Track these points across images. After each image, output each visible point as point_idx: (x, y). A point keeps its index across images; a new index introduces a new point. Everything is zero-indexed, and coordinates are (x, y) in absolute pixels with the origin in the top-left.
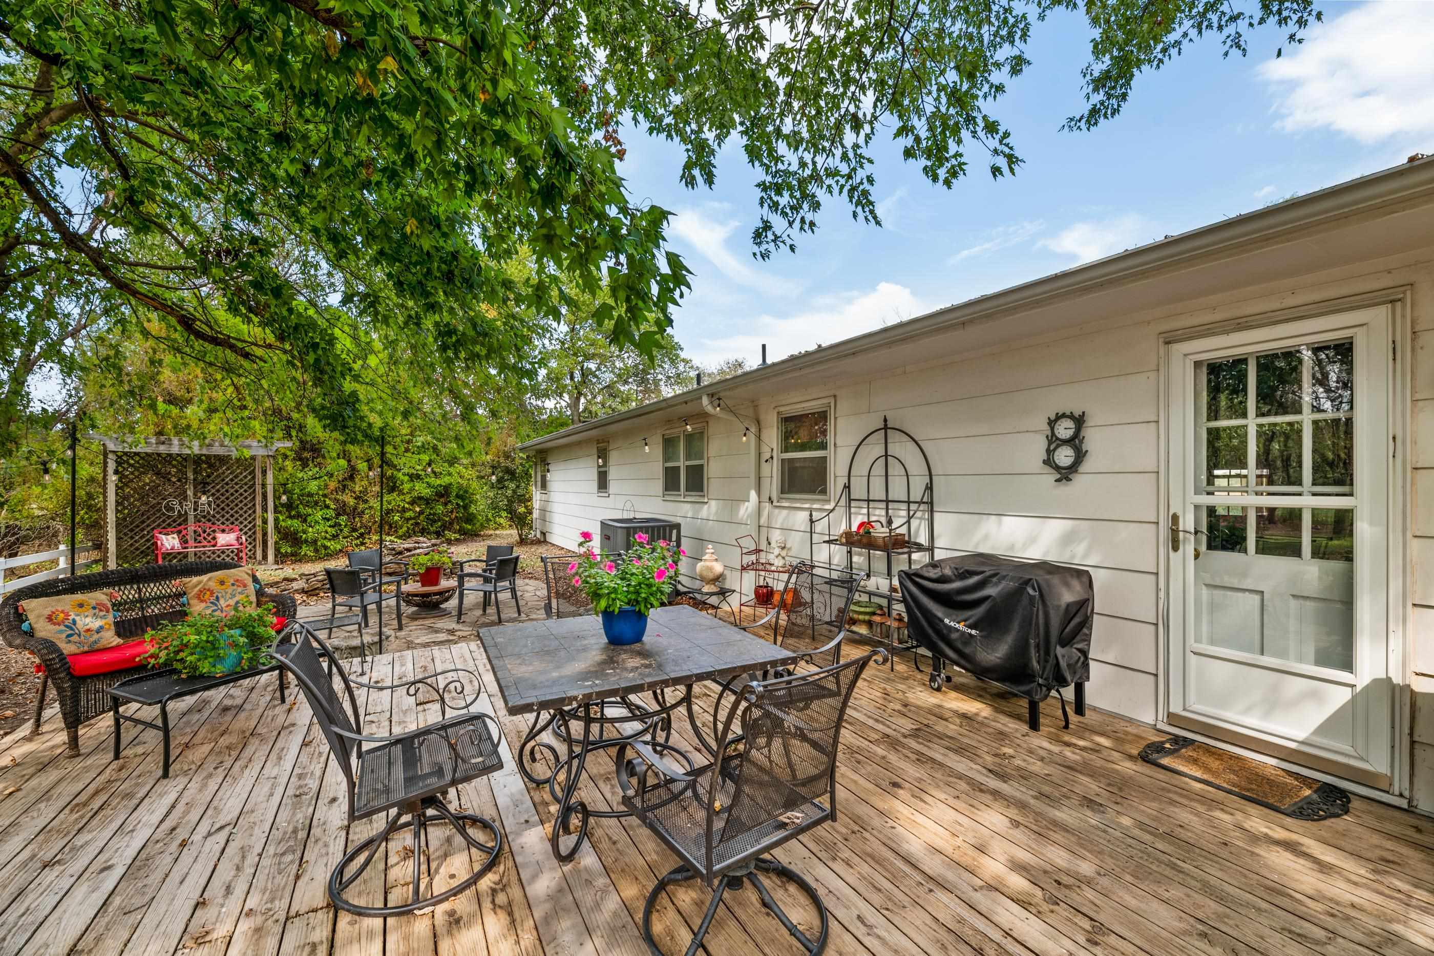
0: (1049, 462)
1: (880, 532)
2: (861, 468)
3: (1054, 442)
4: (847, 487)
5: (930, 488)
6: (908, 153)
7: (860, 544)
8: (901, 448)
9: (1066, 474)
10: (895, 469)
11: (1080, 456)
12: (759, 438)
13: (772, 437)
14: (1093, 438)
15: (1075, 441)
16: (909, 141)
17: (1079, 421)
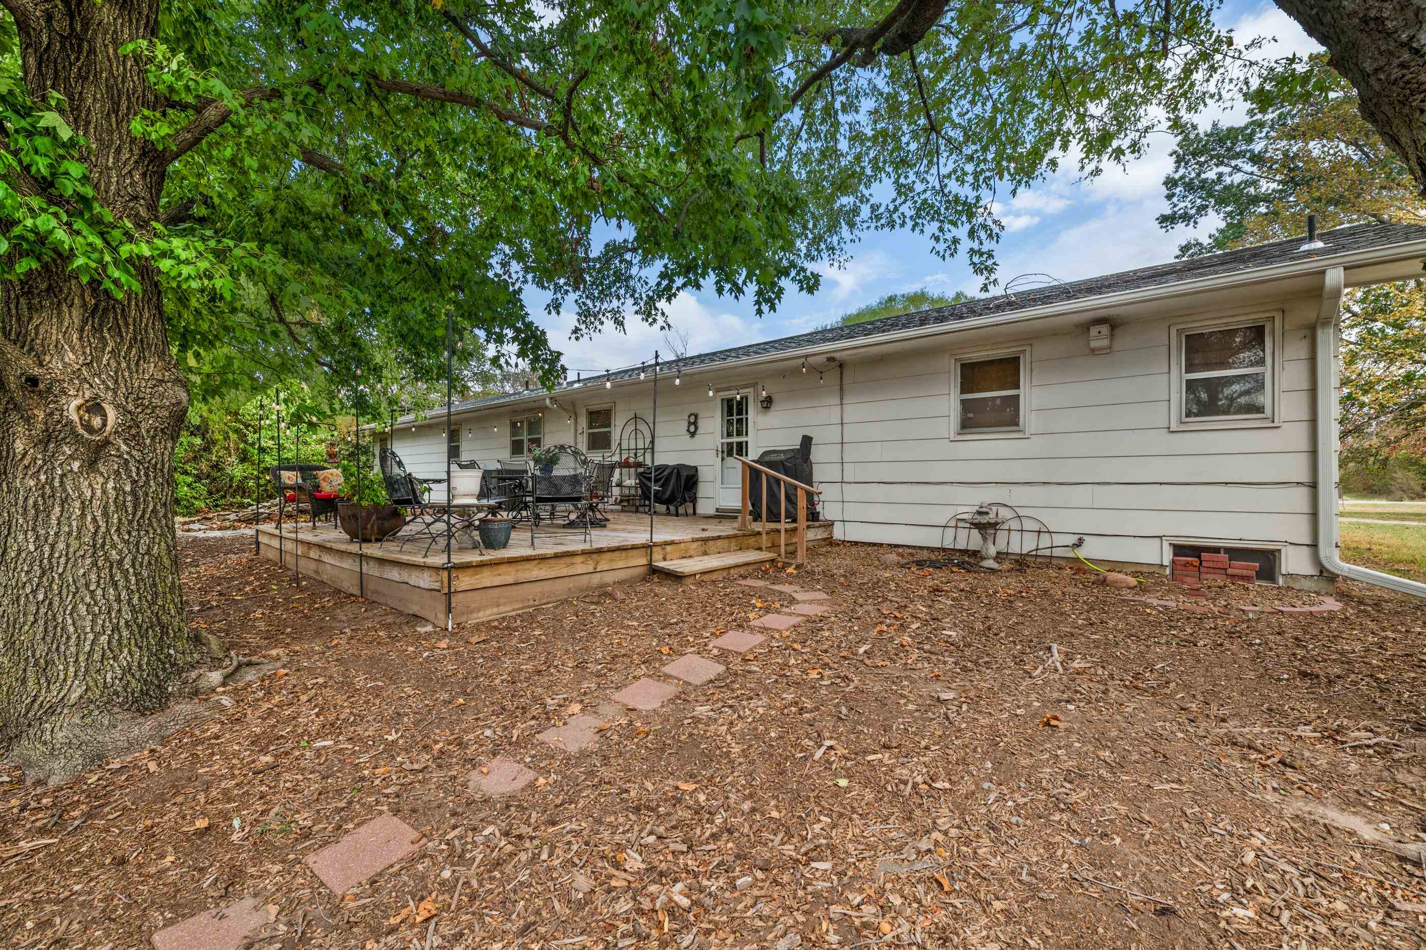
0: (688, 430)
1: (632, 460)
2: (625, 436)
3: (690, 423)
4: (620, 444)
5: (652, 442)
6: (636, 313)
7: (625, 467)
8: (642, 427)
9: (693, 434)
10: (640, 435)
11: (696, 428)
12: (576, 421)
13: (583, 422)
14: (700, 423)
15: (695, 423)
16: (637, 308)
17: (696, 416)
